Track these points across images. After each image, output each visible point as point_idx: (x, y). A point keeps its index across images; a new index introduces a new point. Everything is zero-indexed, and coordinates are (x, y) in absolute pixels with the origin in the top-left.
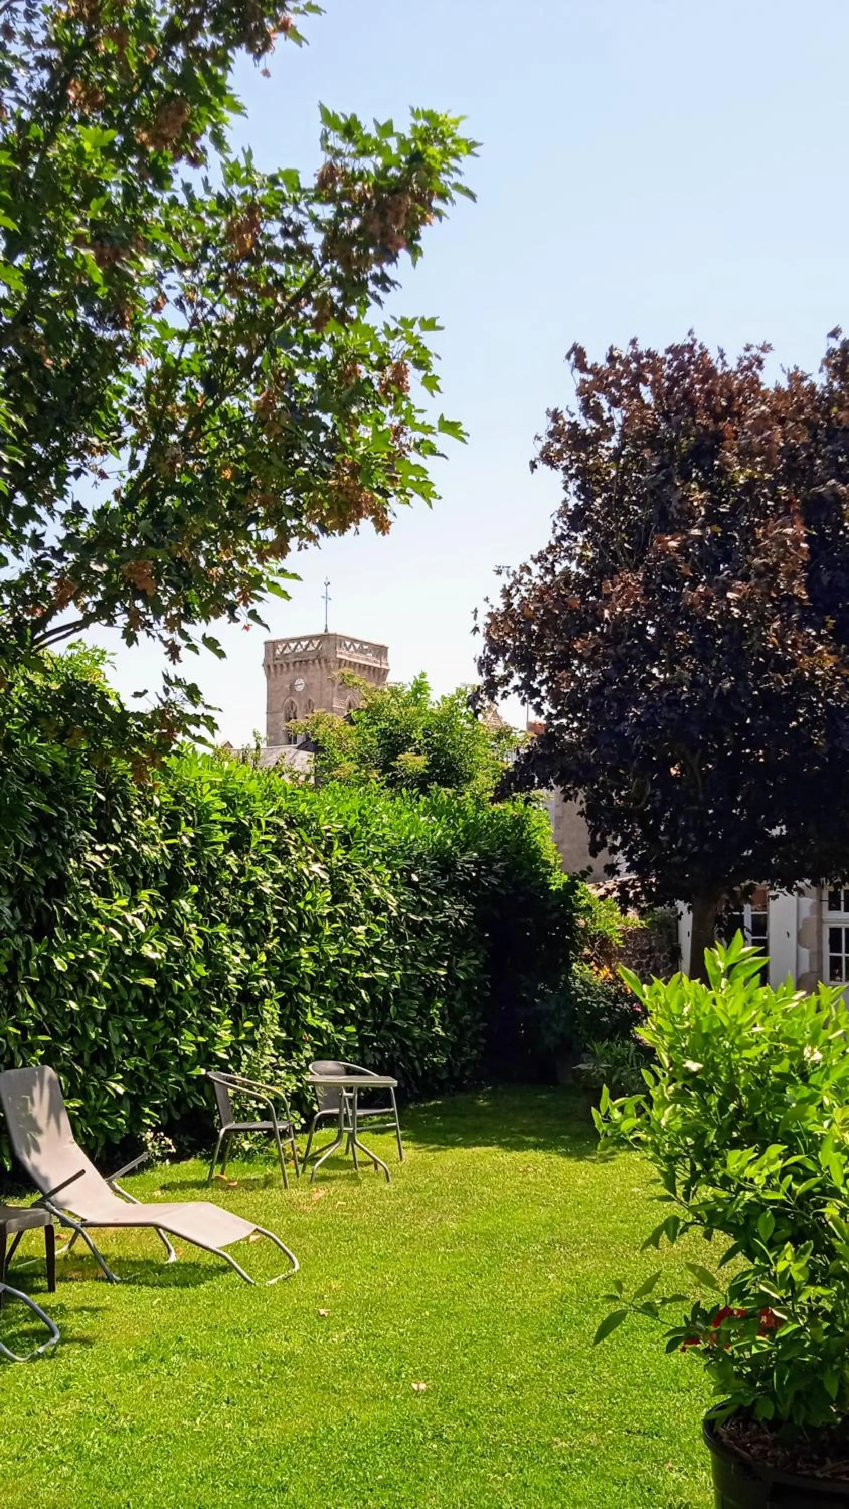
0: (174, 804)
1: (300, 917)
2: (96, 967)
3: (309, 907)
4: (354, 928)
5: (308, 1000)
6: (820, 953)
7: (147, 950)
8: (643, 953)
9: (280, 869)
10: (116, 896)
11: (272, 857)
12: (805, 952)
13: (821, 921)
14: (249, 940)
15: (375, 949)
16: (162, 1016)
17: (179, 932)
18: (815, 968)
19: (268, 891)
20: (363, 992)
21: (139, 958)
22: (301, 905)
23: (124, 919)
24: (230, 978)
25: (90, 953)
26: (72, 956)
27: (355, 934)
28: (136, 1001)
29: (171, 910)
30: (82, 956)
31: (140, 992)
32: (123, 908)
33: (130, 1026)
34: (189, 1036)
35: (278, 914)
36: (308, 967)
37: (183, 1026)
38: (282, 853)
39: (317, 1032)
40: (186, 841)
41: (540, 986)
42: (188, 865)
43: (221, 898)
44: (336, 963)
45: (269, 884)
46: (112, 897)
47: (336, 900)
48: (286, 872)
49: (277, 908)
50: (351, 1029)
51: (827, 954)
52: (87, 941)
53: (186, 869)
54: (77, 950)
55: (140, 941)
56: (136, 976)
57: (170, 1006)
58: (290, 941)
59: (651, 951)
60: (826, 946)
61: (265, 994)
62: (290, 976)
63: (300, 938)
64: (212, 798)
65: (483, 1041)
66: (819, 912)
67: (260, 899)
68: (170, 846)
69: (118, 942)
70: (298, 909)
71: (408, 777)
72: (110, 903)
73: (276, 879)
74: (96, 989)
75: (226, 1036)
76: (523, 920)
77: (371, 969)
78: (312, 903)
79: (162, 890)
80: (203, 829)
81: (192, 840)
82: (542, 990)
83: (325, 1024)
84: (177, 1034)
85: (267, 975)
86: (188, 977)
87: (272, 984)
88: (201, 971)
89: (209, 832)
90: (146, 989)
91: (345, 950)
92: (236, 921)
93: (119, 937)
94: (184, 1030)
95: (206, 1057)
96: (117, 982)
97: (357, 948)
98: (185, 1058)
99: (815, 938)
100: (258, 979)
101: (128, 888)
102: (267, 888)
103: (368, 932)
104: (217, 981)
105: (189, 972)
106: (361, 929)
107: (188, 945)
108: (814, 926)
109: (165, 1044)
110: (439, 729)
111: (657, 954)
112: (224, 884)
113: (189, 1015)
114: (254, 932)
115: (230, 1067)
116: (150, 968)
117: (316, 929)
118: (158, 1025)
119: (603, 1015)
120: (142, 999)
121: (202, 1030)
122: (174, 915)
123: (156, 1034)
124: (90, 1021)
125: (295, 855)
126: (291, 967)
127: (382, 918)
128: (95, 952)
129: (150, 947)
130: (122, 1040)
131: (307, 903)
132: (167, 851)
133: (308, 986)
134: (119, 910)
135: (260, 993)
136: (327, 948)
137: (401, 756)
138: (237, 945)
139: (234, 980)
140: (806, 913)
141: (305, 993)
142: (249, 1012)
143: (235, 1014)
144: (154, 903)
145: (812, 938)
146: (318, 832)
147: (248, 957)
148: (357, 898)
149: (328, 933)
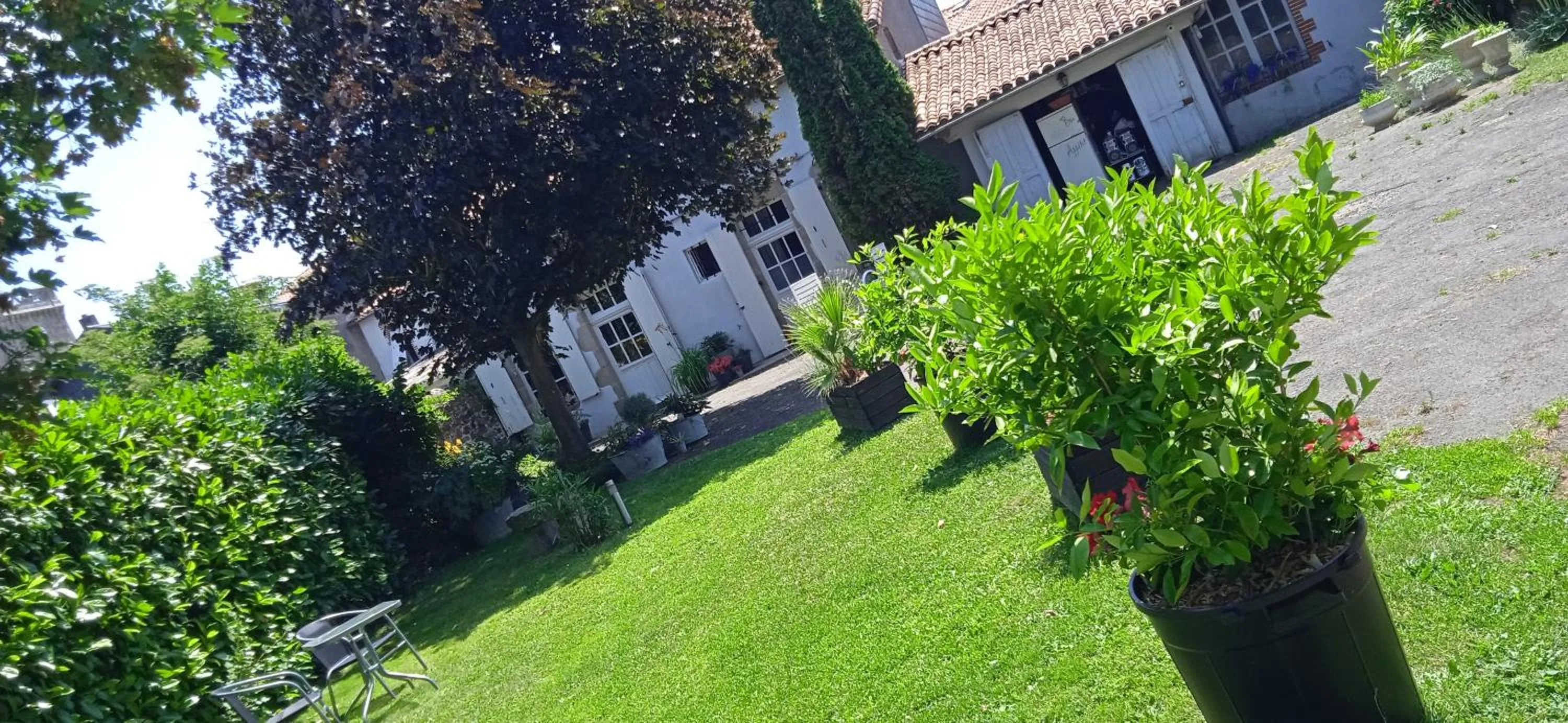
0: (28, 466)
1: (203, 515)
2: (43, 656)
3: (208, 501)
4: (254, 501)
5: (251, 584)
6: (602, 350)
7: (83, 615)
8: (465, 418)
9: (161, 480)
10: (27, 578)
11: (148, 473)
12: (590, 354)
13: (590, 325)
14: (171, 558)
15: (282, 512)
16: (129, 670)
17: (105, 582)
18: (604, 363)
19: (163, 505)
20: (293, 554)
21: (79, 627)
22: (199, 502)
23: (46, 597)
24: (172, 602)
25: (32, 647)
26: (16, 658)
27: (259, 505)
28: (97, 670)
29: (85, 565)
30: (25, 654)
31: (96, 659)
32: (41, 586)
33: (103, 696)
34: (167, 674)
35: (181, 522)
36: (235, 556)
37: (154, 667)
38: (153, 464)
39: (275, 608)
40: (62, 496)
41: (425, 476)
42: (76, 516)
43: (123, 533)
44: (258, 539)
45: (158, 498)
46: (21, 582)
47: (226, 485)
48: (168, 481)
49: (177, 517)
50: (300, 590)
51: (607, 348)
52: (21, 636)
53: (77, 521)
54: (17, 650)
55: (71, 611)
56: (86, 645)
57: (133, 656)
58: (208, 541)
59: (470, 413)
60: (603, 342)
61: (211, 599)
62: (223, 572)
63: (214, 534)
64: (65, 443)
65: (402, 546)
66: (584, 316)
67: (158, 514)
68: (49, 507)
69: (53, 621)
70: (198, 508)
71: (194, 362)
72: (24, 588)
73: (163, 489)
74: (53, 679)
75: (197, 655)
76: (379, 430)
77: (288, 530)
78: (209, 495)
79: (66, 550)
80: (73, 476)
81: (66, 492)
82: (428, 478)
83: (278, 598)
84: (153, 677)
85: (206, 582)
86: (136, 620)
87: (213, 587)
88: (146, 608)
89: (80, 475)
90: (101, 653)
91: (259, 525)
92: (148, 547)
93: (51, 616)
94: (159, 671)
95: (189, 685)
96: (71, 661)
97: (267, 517)
98: (171, 696)
99: (592, 340)
100: (196, 589)
101: (33, 565)
102: (159, 502)
103: (271, 498)
104: (162, 611)
105: (134, 615)
106: (261, 498)
107: (120, 590)
108: (586, 330)
109: (146, 693)
110: (199, 308)
111: (476, 414)
112: (119, 518)
113: (155, 654)
114: (169, 550)
115: (218, 680)
116: (94, 630)
117: (224, 518)
118: (130, 679)
119: (495, 469)
120: (100, 663)
121: (173, 663)
122: (90, 570)
123: (132, 689)
124: (62, 712)
125: (167, 461)
126: (219, 563)
127: (272, 480)
128: (34, 644)
129: (85, 611)
130: (104, 712)
131: (205, 497)
132: (48, 512)
133: (244, 573)
134: (37, 591)
135: (206, 600)
136: (242, 530)
137: (179, 346)
138: (163, 568)
139: (178, 601)
140: (576, 325)
141: (245, 579)
142: (205, 623)
143: (194, 632)
144: (65, 567)
145: (588, 340)
146: (173, 432)
147: (179, 574)
148: (245, 473)
149: (238, 516)
